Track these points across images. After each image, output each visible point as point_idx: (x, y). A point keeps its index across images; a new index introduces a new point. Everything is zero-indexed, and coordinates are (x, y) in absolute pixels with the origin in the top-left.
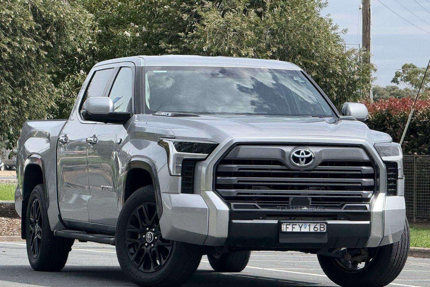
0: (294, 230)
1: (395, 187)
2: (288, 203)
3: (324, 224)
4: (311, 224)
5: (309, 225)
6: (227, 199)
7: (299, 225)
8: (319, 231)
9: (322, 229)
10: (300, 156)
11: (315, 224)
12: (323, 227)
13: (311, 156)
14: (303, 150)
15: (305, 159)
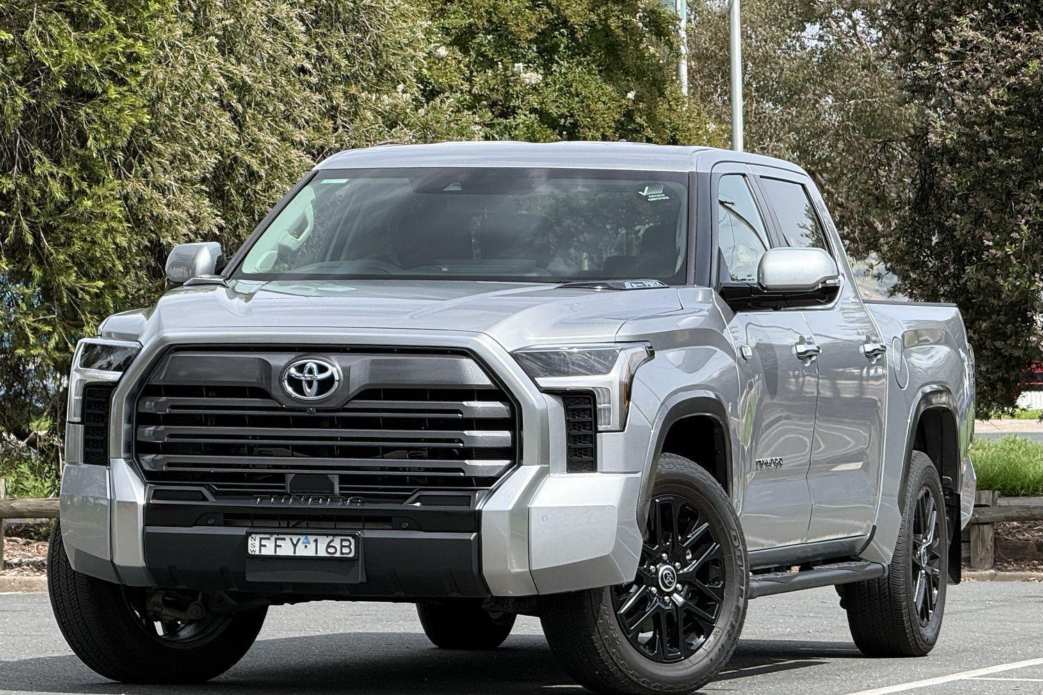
0: (280, 552)
2: (283, 488)
3: (350, 538)
4: (319, 538)
5: (316, 541)
6: (149, 477)
7: (291, 539)
8: (338, 555)
9: (346, 550)
10: (306, 376)
11: (330, 538)
12: (349, 547)
13: (332, 376)
14: (311, 364)
15: (315, 384)
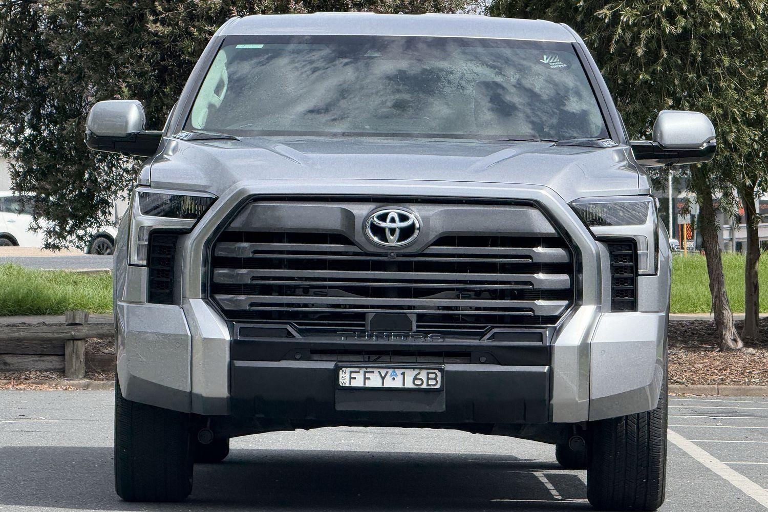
0: (369, 384)
1: (634, 293)
2: (363, 325)
3: (436, 371)
4: (408, 372)
5: (403, 374)
6: (229, 316)
7: (379, 372)
8: (424, 386)
9: (432, 382)
10: (387, 225)
11: (417, 371)
12: (435, 379)
13: (413, 224)
14: (393, 212)
15: (398, 231)
